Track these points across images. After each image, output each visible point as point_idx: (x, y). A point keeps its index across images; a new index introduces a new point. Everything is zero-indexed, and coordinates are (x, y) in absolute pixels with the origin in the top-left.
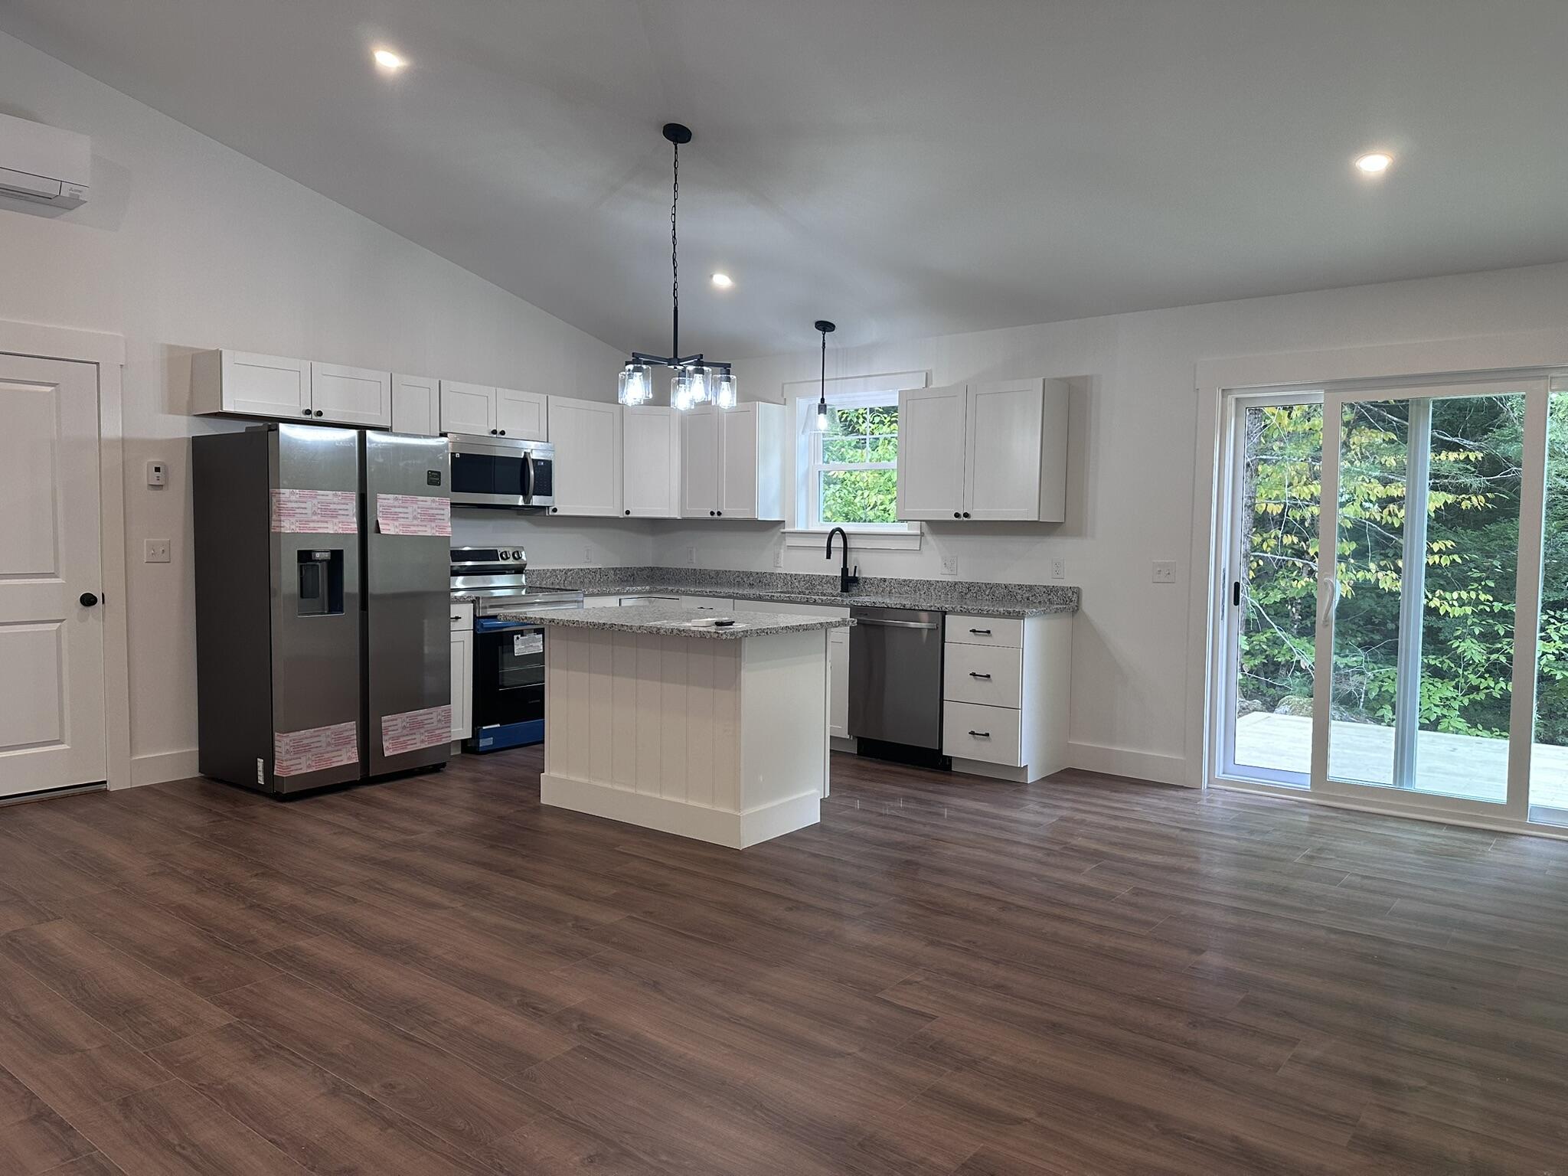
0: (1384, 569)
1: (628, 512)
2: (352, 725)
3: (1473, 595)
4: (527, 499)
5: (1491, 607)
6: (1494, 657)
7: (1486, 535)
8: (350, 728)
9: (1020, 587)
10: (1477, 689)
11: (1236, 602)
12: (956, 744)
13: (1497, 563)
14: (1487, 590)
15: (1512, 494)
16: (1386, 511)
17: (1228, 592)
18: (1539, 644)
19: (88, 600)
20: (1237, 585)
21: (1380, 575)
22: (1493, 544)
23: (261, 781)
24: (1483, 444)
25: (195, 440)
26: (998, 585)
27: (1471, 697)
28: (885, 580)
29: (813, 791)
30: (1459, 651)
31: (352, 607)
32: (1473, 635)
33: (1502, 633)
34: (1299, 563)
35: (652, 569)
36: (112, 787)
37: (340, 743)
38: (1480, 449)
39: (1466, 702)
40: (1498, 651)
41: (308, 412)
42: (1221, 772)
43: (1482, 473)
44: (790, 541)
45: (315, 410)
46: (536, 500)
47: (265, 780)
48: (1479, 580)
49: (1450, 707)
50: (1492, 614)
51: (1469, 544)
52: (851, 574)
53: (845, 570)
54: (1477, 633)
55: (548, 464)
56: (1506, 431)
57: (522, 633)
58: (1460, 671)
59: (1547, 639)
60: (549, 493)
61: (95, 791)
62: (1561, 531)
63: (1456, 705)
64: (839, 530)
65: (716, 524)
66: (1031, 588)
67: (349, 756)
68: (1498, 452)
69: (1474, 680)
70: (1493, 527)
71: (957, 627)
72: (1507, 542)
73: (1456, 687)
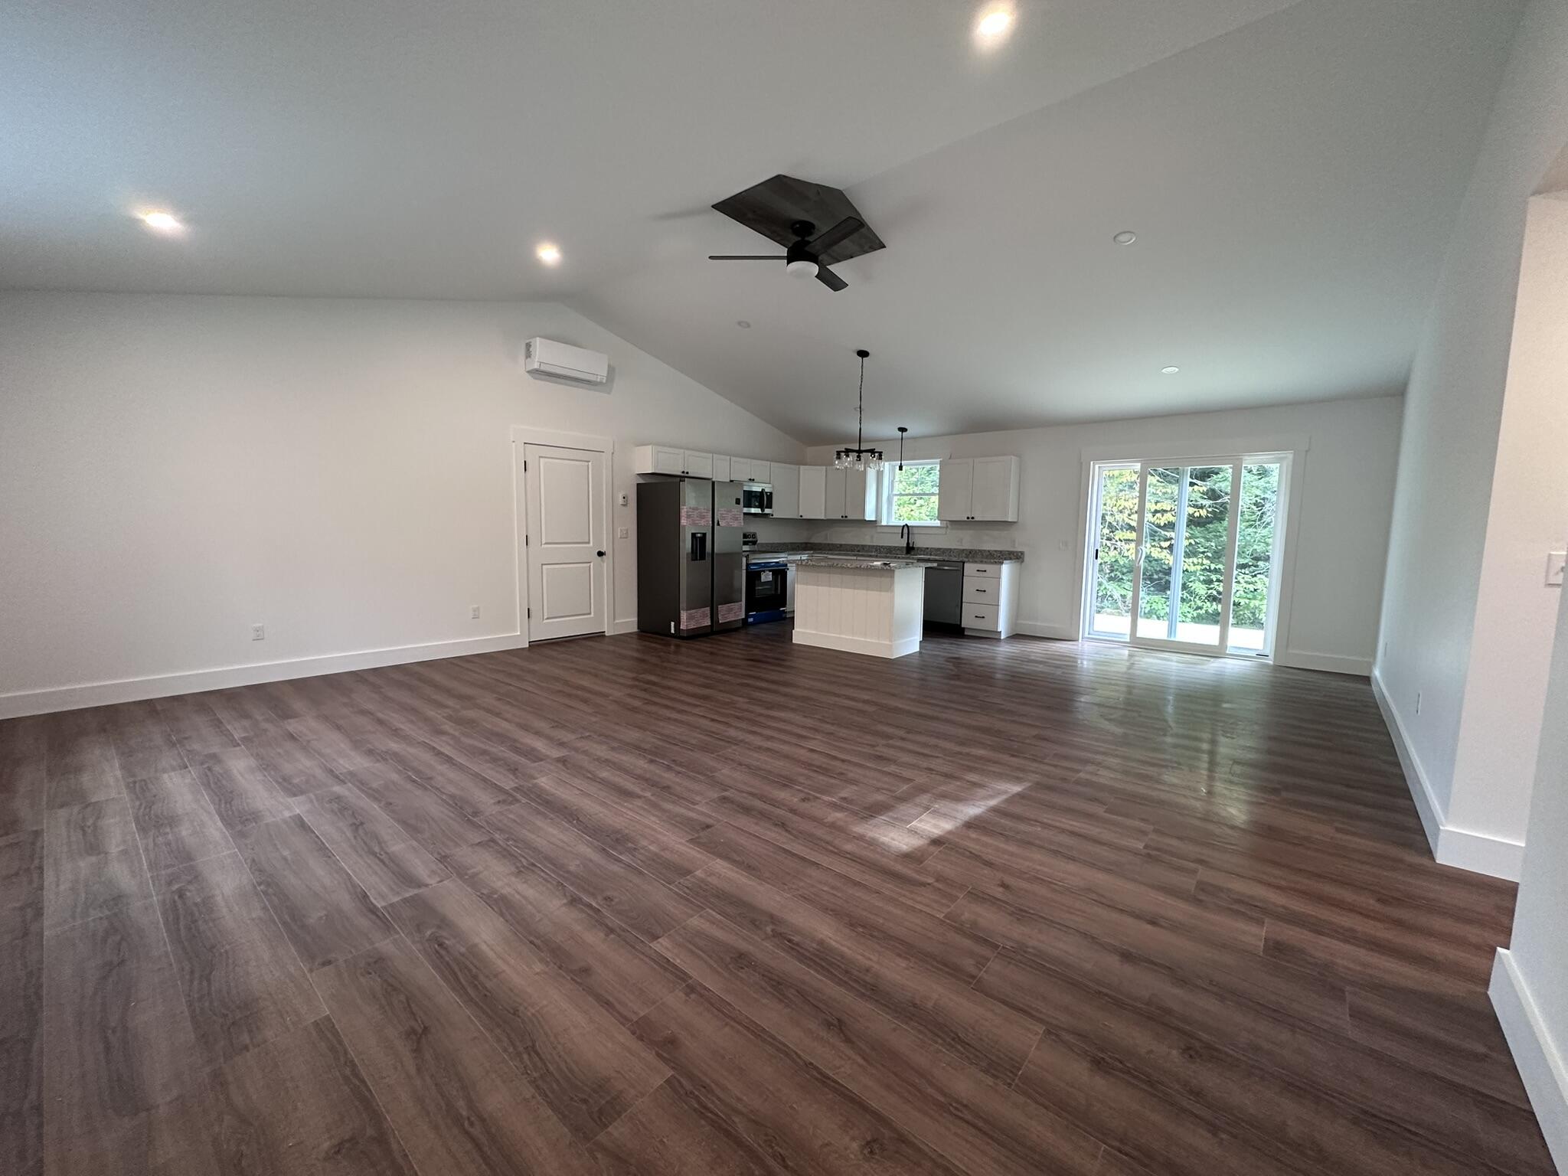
0: (1154, 546)
1: (801, 516)
2: (708, 608)
3: (1200, 561)
4: (763, 510)
5: (1210, 566)
6: (1210, 591)
7: (1207, 530)
8: (707, 610)
9: (996, 551)
10: (1201, 608)
11: (1097, 558)
12: (968, 621)
13: (1213, 544)
14: (1208, 558)
15: (1221, 509)
16: (1155, 517)
17: (1092, 553)
18: (1234, 584)
19: (600, 554)
20: (1097, 551)
21: (1153, 549)
22: (1210, 535)
23: (673, 631)
24: (1208, 483)
25: (638, 484)
26: (985, 551)
27: (1198, 612)
28: (928, 548)
29: (916, 638)
30: (1192, 589)
31: (708, 559)
32: (1200, 581)
33: (1215, 579)
34: (1109, 544)
35: (806, 543)
36: (606, 634)
37: (704, 616)
38: (1206, 486)
39: (1195, 615)
40: (1212, 589)
41: (683, 472)
42: (1087, 633)
43: (1209, 498)
44: (879, 530)
45: (686, 471)
46: (767, 511)
47: (675, 631)
48: (1203, 553)
49: (1186, 616)
50: (1210, 571)
51: (1198, 535)
52: (911, 545)
53: (908, 543)
54: (1202, 579)
55: (771, 493)
56: (1220, 476)
57: (764, 571)
58: (1192, 598)
59: (1238, 582)
60: (771, 508)
61: (600, 636)
62: (1247, 528)
63: (1189, 615)
64: (906, 525)
65: (844, 521)
66: (1001, 552)
67: (707, 622)
68: (1216, 487)
69: (1200, 603)
70: (1211, 526)
71: (970, 568)
72: (1218, 534)
73: (1190, 607)
